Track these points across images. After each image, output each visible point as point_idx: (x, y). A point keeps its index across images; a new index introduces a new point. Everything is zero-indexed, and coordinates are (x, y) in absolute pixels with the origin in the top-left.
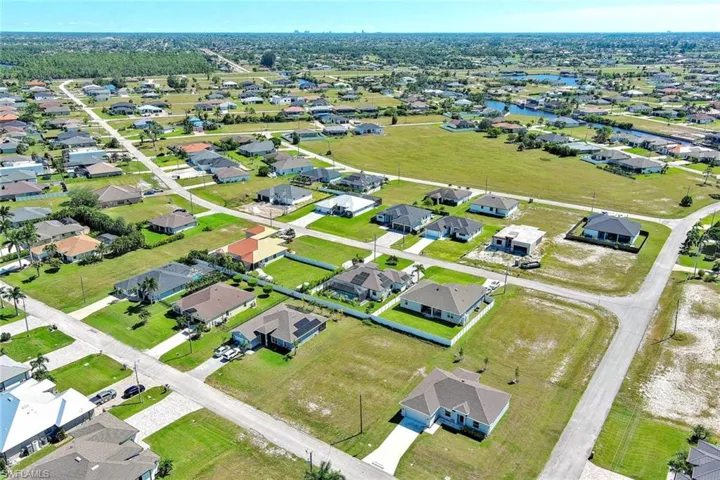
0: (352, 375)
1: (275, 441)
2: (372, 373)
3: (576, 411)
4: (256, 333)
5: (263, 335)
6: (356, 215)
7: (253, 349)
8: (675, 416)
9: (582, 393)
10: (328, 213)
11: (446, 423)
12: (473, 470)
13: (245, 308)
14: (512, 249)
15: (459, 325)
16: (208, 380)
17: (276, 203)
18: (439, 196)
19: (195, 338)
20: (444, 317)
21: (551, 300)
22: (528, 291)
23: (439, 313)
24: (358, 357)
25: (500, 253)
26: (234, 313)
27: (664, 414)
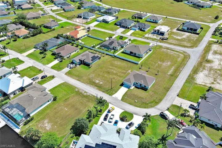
0: (109, 73)
1: (86, 91)
2: (115, 72)
3: (175, 82)
4: (80, 60)
5: (82, 61)
6: (110, 22)
7: (79, 65)
8: (204, 84)
9: (177, 77)
10: (101, 22)
11: (136, 86)
12: (144, 99)
13: (76, 52)
14: (159, 33)
15: (141, 58)
16: (66, 74)
17: (84, 18)
18: (137, 16)
19: (61, 61)
20: (137, 55)
21: (170, 50)
22: (163, 47)
23: (135, 54)
24: (110, 67)
25: (155, 35)
26: (72, 54)
27: (200, 83)
